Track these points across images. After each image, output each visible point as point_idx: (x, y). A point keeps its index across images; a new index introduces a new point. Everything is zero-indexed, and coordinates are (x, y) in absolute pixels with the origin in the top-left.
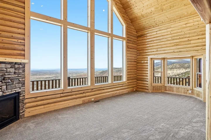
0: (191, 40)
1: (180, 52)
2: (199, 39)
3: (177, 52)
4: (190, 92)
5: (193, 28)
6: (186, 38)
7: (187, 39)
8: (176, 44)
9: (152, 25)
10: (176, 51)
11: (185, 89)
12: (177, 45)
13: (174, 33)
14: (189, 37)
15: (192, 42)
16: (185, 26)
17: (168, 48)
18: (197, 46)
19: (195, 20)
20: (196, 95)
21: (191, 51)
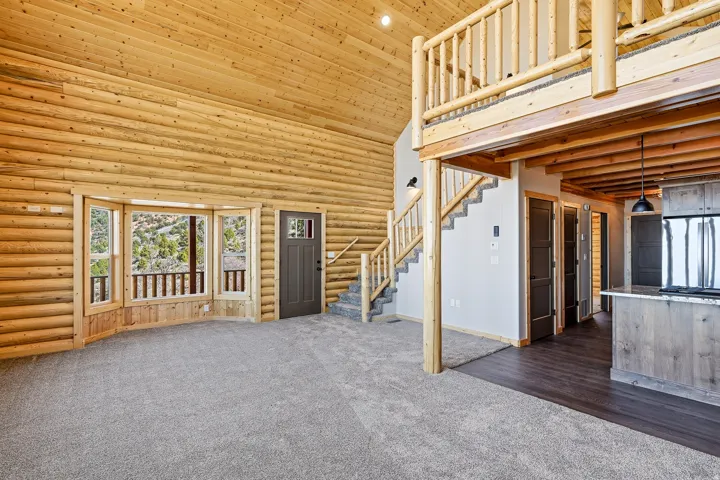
0: (231, 166)
1: (204, 191)
2: (246, 167)
3: (196, 190)
4: (206, 308)
5: (235, 134)
6: (219, 154)
7: (221, 159)
8: (191, 164)
9: (100, 57)
10: (193, 185)
11: (195, 304)
12: (194, 169)
13: (185, 128)
14: (226, 156)
15: (234, 170)
16: (216, 119)
17: (167, 172)
18: (243, 185)
19: (240, 115)
20: (222, 312)
21: (231, 194)
